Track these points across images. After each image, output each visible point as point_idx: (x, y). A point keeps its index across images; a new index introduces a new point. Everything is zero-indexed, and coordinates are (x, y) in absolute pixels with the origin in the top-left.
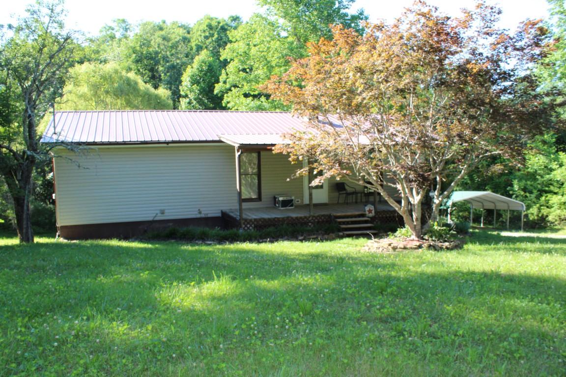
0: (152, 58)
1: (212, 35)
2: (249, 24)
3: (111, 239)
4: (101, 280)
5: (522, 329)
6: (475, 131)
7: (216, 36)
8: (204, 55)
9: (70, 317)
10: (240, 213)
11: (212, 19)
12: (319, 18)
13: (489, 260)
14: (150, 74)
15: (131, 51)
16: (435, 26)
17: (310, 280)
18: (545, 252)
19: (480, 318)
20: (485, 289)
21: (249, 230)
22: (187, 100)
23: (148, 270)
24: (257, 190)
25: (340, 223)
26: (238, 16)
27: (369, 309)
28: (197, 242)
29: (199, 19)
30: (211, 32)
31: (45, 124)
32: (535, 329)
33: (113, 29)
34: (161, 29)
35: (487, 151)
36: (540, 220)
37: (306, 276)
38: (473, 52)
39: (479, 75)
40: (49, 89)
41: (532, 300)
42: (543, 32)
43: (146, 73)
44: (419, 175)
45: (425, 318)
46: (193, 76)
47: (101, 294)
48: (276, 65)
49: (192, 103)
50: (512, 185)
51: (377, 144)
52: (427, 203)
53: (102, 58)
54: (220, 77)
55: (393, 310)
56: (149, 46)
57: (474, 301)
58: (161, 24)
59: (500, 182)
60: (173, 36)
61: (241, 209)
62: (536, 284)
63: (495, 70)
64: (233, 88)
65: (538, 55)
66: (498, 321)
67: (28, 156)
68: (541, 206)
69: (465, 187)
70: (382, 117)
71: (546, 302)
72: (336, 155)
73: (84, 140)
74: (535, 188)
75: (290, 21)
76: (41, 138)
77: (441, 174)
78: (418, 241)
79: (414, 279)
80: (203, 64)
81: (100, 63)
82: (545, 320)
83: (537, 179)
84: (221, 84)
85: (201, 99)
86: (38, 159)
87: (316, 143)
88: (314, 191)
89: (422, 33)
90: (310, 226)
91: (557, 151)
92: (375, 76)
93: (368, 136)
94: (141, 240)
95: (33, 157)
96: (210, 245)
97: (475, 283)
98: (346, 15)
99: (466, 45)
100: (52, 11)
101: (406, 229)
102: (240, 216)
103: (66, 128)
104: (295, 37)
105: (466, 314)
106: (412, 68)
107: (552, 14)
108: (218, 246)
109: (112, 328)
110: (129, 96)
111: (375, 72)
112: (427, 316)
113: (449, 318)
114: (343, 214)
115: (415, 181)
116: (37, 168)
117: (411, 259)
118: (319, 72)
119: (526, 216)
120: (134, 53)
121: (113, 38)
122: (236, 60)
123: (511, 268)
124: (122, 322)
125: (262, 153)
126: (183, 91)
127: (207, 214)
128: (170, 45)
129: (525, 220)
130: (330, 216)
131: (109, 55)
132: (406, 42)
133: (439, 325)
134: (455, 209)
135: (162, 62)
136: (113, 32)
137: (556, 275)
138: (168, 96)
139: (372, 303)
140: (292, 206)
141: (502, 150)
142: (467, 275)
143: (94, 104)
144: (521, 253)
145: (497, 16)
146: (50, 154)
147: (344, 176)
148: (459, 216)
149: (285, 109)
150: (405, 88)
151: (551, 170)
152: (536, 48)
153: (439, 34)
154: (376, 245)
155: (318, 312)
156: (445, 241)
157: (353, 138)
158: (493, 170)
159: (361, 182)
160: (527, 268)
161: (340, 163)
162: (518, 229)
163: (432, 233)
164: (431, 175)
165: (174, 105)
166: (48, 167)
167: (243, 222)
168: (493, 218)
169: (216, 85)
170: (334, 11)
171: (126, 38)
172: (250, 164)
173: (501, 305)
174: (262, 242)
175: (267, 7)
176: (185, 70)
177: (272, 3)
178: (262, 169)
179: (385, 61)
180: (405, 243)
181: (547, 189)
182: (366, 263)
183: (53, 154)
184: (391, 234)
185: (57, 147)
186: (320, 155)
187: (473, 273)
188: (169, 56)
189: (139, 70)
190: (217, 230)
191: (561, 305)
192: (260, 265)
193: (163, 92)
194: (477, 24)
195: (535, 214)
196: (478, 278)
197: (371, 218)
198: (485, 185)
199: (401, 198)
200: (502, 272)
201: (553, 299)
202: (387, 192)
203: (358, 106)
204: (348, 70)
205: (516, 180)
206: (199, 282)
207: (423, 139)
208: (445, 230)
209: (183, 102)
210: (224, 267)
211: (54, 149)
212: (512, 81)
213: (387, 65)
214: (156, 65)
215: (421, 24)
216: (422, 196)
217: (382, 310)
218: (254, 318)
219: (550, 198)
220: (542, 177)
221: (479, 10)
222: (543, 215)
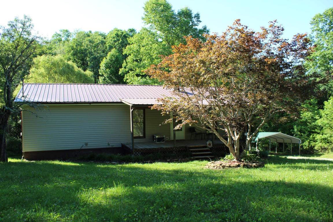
0: (83, 53)
1: (119, 40)
2: (140, 34)
3: (55, 160)
4: (46, 186)
5: (297, 217)
6: (270, 98)
7: (121, 41)
8: (113, 51)
9: (25, 209)
10: (132, 146)
11: (118, 31)
12: (180, 31)
13: (279, 174)
14: (82, 62)
15: (70, 48)
16: (246, 37)
17: (172, 187)
18: (311, 169)
19: (272, 210)
20: (276, 192)
21: (137, 156)
22: (103, 78)
23: (76, 180)
24: (143, 131)
25: (192, 151)
26: (134, 29)
27: (206, 204)
28: (106, 162)
29: (111, 31)
30: (118, 38)
31: (18, 90)
32: (304, 217)
33: (60, 36)
34: (89, 36)
35: (277, 109)
36: (310, 149)
37: (170, 185)
38: (268, 52)
39: (272, 65)
40: (21, 70)
41: (303, 199)
42: (307, 41)
43: (79, 62)
44: (238, 124)
45: (239, 210)
46: (107, 63)
47: (46, 195)
48: (155, 58)
49: (106, 79)
50: (293, 129)
51: (213, 105)
52: (242, 139)
53: (53, 52)
54: (123, 65)
55: (220, 205)
56: (81, 45)
57: (269, 199)
58: (89, 33)
59: (286, 127)
60: (96, 40)
61: (133, 143)
62: (306, 189)
63: (281, 62)
64: (130, 71)
65: (305, 54)
66: (283, 211)
67: (6, 110)
68: (310, 141)
69: (266, 130)
70: (216, 89)
71: (312, 200)
72: (189, 111)
73: (40, 100)
74: (306, 130)
75: (164, 32)
76: (14, 99)
77: (251, 122)
78: (238, 162)
79: (233, 186)
80: (113, 57)
81: (52, 56)
82: (311, 211)
83: (308, 125)
84: (123, 69)
85: (111, 77)
86: (12, 112)
87: (177, 104)
88: (176, 132)
89: (239, 41)
90: (174, 153)
91: (318, 109)
92: (212, 66)
93: (208, 100)
94: (73, 161)
95: (9, 110)
96: (114, 164)
97: (270, 188)
98: (196, 29)
99: (264, 48)
100: (24, 25)
101: (230, 155)
102: (132, 147)
103: (30, 94)
104: (166, 42)
105: (264, 207)
106: (233, 61)
107: (313, 31)
108: (119, 165)
109: (50, 217)
110: (68, 75)
111: (212, 64)
112: (240, 209)
113: (254, 210)
114: (194, 146)
115: (235, 127)
116: (12, 117)
117: (233, 174)
118: (179, 63)
119: (302, 147)
120: (72, 50)
121: (60, 40)
122: (132, 55)
123: (291, 179)
124: (56, 213)
125: (146, 110)
126: (101, 72)
127: (113, 146)
128: (94, 45)
129: (301, 149)
130: (186, 147)
131: (58, 51)
132: (229, 46)
133: (248, 214)
134: (260, 143)
135: (88, 55)
136: (60, 37)
137: (318, 183)
138: (92, 75)
139: (208, 201)
140: (163, 141)
141: (286, 109)
142: (265, 183)
143: (48, 79)
144: (298, 170)
145: (281, 32)
146: (20, 109)
147: (194, 124)
148: (263, 147)
149: (160, 84)
150: (229, 73)
151: (316, 120)
152: (304, 50)
153: (248, 42)
154: (213, 165)
155: (175, 206)
156: (254, 162)
157: (199, 102)
158: (281, 120)
159: (204, 127)
160: (301, 179)
161: (192, 116)
162: (297, 154)
163: (246, 157)
164: (245, 123)
165: (95, 80)
166: (19, 116)
167: (134, 151)
168: (283, 148)
169: (120, 69)
170: (189, 27)
171: (68, 41)
172: (139, 116)
173: (285, 202)
174: (145, 163)
175: (150, 24)
176: (102, 60)
177: (154, 22)
178: (146, 119)
179: (217, 57)
180: (230, 163)
181: (313, 131)
182: (206, 176)
183: (21, 109)
184: (222, 158)
185: (24, 105)
186: (179, 111)
187: (269, 182)
188: (93, 52)
189: (75, 60)
190: (118, 156)
191: (321, 202)
192: (143, 177)
193: (89, 73)
194: (270, 36)
195: (307, 145)
196: (272, 185)
197: (210, 148)
198: (278, 128)
199: (227, 136)
200: (287, 181)
201: (316, 198)
202: (219, 133)
203: (202, 83)
204: (196, 62)
205: (296, 126)
206: (106, 188)
207: (240, 102)
208: (253, 155)
209: (101, 79)
210: (122, 178)
211: (22, 106)
212: (290, 69)
213: (219, 59)
214: (85, 57)
215: (238, 36)
216: (239, 136)
217: (214, 205)
218: (136, 210)
219: (315, 136)
220: (310, 124)
221: (271, 28)
222: (311, 146)
